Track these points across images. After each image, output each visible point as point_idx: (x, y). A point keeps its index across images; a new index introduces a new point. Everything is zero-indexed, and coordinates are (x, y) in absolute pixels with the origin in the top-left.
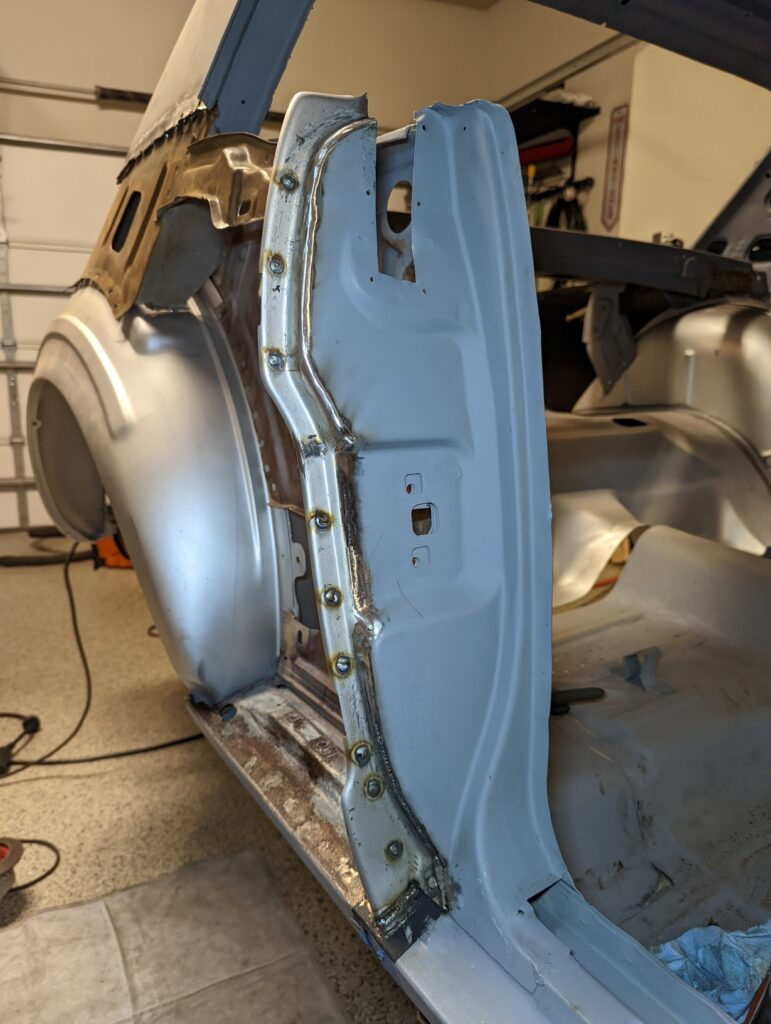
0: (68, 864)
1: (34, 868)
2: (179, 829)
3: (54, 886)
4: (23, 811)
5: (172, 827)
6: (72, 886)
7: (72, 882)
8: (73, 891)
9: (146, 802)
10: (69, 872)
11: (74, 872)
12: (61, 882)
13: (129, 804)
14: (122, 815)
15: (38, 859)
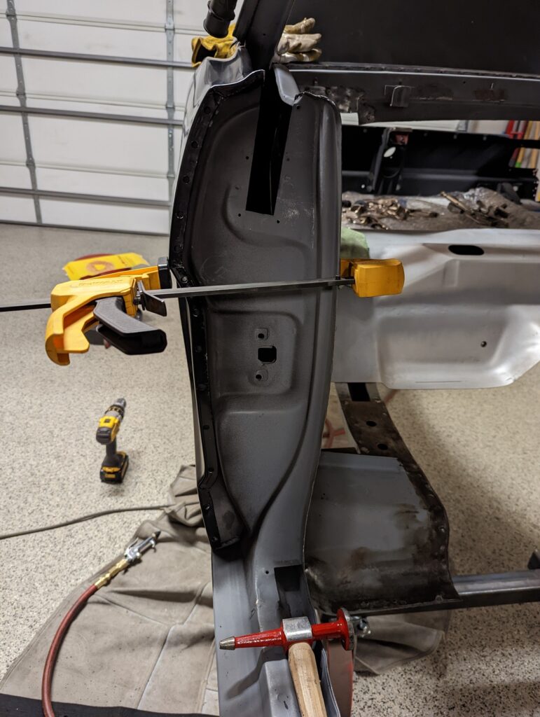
0: (95, 455)
1: (78, 452)
2: (159, 453)
3: (82, 466)
4: (88, 418)
5: (157, 450)
6: (91, 469)
7: (91, 466)
8: (90, 471)
9: (151, 431)
10: (93, 460)
11: (95, 461)
12: (86, 464)
13: (142, 430)
14: (135, 436)
15: (82, 448)
